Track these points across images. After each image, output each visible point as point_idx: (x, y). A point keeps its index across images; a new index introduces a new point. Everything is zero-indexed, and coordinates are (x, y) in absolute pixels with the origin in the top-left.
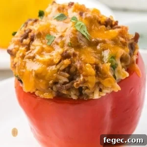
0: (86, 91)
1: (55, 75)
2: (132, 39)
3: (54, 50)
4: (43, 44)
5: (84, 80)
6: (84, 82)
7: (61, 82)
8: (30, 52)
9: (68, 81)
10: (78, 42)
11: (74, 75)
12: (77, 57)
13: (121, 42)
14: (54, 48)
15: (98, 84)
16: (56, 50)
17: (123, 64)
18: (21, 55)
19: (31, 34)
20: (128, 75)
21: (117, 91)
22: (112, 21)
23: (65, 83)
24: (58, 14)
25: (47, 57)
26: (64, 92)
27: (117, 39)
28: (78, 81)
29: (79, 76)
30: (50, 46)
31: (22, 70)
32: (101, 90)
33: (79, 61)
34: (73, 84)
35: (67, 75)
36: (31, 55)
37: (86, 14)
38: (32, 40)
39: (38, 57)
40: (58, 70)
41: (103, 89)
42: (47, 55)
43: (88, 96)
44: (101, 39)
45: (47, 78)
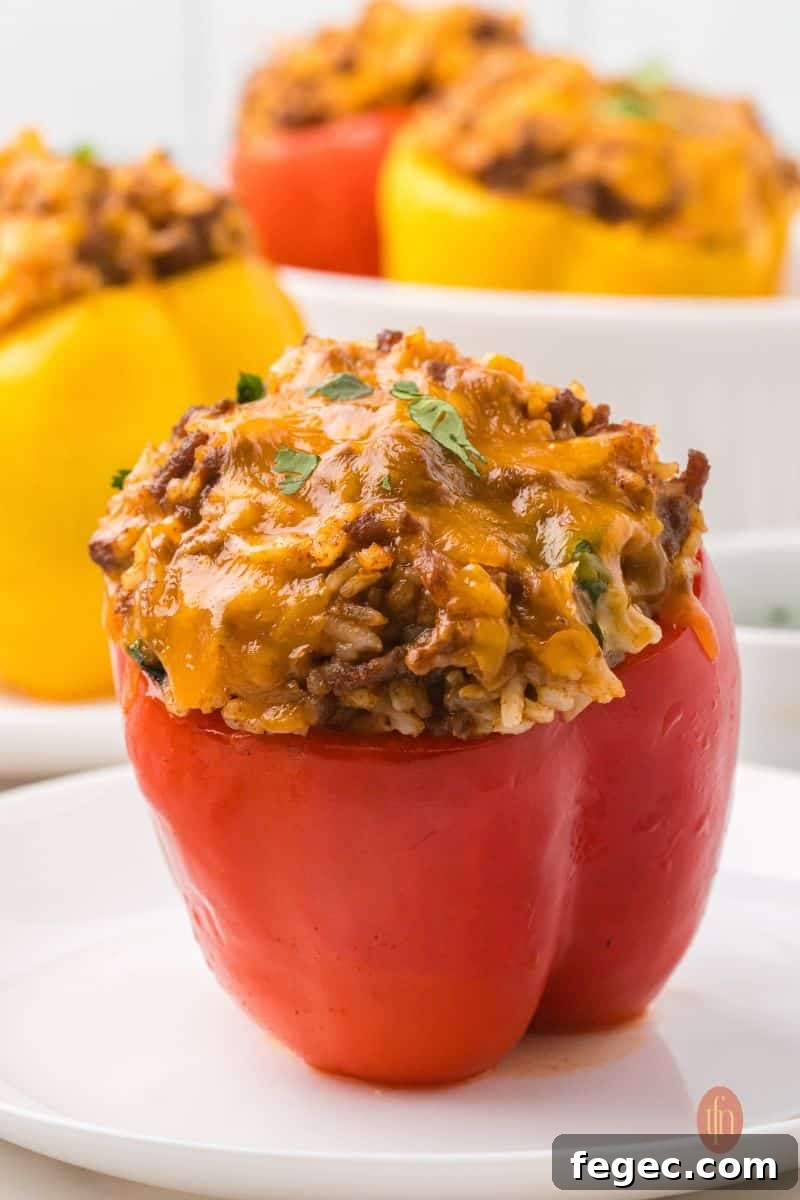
0: (461, 693)
1: (316, 618)
2: (675, 480)
3: (314, 513)
4: (263, 488)
5: (454, 634)
6: (456, 643)
7: (345, 649)
8: (202, 532)
9: (379, 646)
10: (425, 475)
11: (406, 622)
12: (424, 536)
13: (622, 486)
14: (316, 505)
15: (520, 660)
16: (322, 512)
17: (634, 587)
18: (157, 542)
19: (204, 452)
20: (656, 634)
21: (608, 699)
22: (582, 404)
23: (365, 656)
24: (330, 377)
25: (279, 542)
26: (362, 700)
27: (604, 472)
28: (424, 644)
29: (432, 624)
30: (294, 497)
31: (160, 612)
32: (531, 693)
33: (429, 549)
34: (401, 658)
35: (375, 617)
36: (208, 538)
37: (461, 372)
38: (211, 477)
39: (237, 545)
40: (334, 596)
41: (544, 685)
42: (282, 535)
43: (470, 723)
44: (531, 471)
45: (278, 632)
